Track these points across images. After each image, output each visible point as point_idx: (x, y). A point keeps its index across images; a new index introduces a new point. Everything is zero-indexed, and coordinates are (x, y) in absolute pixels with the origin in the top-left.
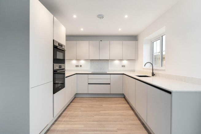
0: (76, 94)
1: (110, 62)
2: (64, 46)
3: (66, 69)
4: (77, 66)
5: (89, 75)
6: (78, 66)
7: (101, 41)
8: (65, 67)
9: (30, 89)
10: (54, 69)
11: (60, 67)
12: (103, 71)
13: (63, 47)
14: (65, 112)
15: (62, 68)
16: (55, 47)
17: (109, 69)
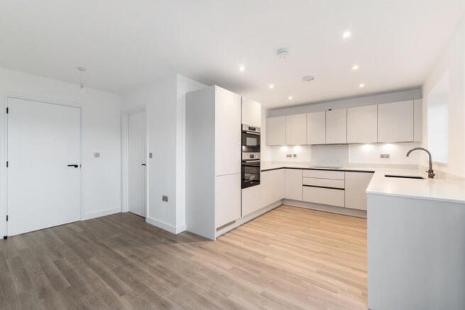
0: (283, 200)
1: (350, 149)
2: (259, 129)
3: (261, 159)
4: (289, 156)
5: (304, 171)
6: (291, 156)
7: (330, 110)
8: (260, 156)
9: (216, 178)
10: (243, 159)
11: (252, 156)
12: (337, 166)
13: (257, 131)
14: (260, 218)
15: (255, 158)
16: (243, 133)
17: (350, 161)
